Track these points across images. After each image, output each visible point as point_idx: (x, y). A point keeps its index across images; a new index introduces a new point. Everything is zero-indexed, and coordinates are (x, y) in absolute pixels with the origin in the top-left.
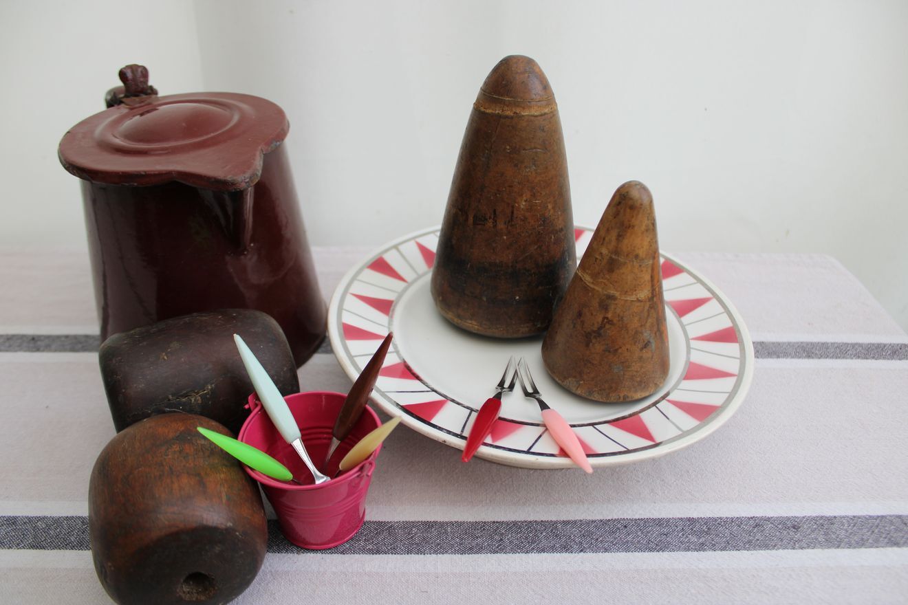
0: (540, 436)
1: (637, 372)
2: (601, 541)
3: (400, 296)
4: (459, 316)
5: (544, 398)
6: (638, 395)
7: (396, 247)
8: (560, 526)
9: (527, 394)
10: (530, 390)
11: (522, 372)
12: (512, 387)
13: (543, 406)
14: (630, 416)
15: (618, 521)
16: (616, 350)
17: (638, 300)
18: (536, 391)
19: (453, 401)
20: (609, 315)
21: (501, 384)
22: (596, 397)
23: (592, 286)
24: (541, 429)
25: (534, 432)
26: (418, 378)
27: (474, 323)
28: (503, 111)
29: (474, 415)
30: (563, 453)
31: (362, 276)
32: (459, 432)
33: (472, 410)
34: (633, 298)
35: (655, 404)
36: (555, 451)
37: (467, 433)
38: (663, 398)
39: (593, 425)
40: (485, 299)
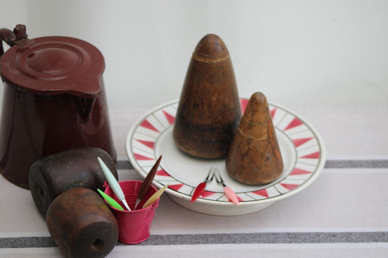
0: (222, 196)
1: (264, 171)
2: (249, 240)
3: (158, 139)
4: (187, 149)
5: (225, 184)
6: (266, 181)
7: (152, 114)
8: (232, 235)
9: (218, 182)
10: (219, 181)
11: (217, 174)
12: (212, 179)
13: (224, 186)
14: (262, 190)
15: (257, 234)
16: (254, 161)
17: (262, 140)
18: (222, 181)
19: (186, 184)
20: (251, 147)
21: (207, 179)
22: (248, 182)
23: (243, 135)
24: (223, 194)
25: (220, 195)
26: (169, 175)
27: (194, 152)
28: (205, 60)
29: (195, 189)
30: (230, 201)
31: (138, 130)
32: (189, 194)
33: (194, 188)
34: (260, 139)
35: (273, 185)
36: (227, 200)
37: (192, 195)
38: (278, 183)
39: (245, 193)
40: (199, 141)
